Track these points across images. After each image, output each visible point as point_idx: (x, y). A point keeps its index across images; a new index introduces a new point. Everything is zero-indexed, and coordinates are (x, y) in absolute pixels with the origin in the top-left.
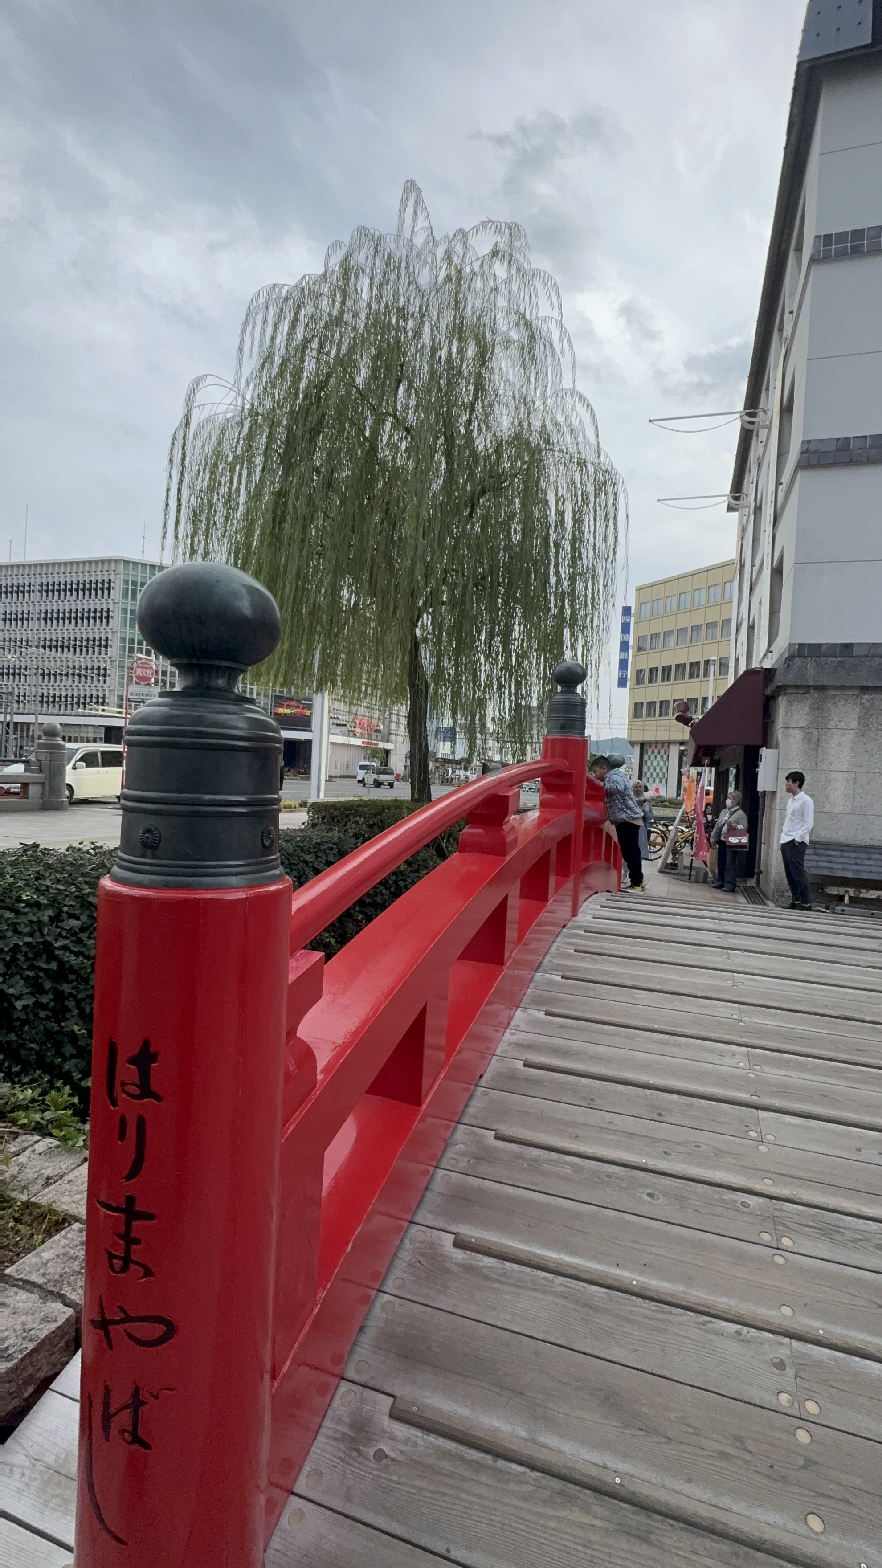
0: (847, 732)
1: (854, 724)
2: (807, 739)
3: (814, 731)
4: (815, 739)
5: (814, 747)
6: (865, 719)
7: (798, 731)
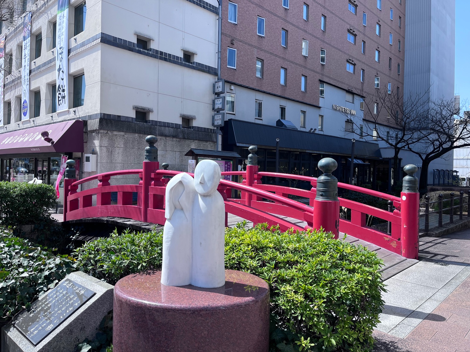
0: (121, 148)
1: (123, 146)
2: (108, 151)
3: (110, 148)
4: (110, 151)
5: (110, 154)
6: (125, 144)
7: (105, 148)
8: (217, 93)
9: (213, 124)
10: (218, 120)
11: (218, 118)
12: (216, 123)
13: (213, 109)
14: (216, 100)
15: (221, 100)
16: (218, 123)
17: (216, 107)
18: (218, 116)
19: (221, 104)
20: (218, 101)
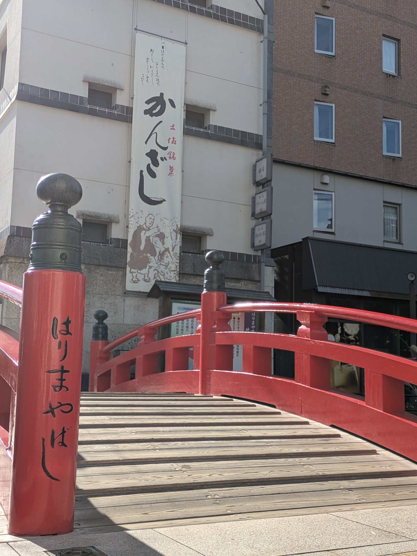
8: (258, 182)
9: (253, 246)
10: (260, 235)
11: (261, 231)
12: (257, 244)
13: (253, 214)
14: (258, 196)
15: (265, 194)
16: (260, 241)
17: (258, 211)
18: (260, 227)
19: (265, 202)
20: (260, 197)
